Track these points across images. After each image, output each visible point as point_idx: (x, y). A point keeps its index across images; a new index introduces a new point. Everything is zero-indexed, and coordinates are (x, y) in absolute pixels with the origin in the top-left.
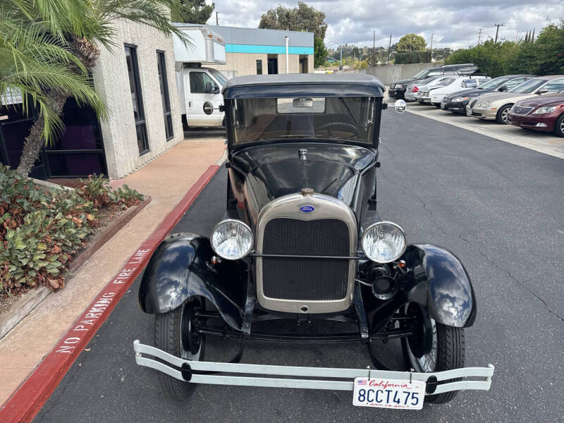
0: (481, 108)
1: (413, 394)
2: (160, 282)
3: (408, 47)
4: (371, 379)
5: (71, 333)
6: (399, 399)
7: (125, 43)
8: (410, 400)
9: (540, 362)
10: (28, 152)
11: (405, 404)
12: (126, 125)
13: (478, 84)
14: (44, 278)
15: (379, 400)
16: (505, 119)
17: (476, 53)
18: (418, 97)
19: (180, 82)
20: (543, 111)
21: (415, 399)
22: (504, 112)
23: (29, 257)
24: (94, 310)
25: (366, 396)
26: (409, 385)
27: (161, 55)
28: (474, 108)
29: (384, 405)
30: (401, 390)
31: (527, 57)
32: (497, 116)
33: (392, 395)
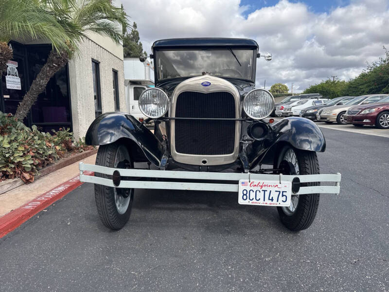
0: (326, 114)
1: (283, 192)
2: (100, 134)
3: (277, 91)
4: (251, 181)
5: (34, 200)
6: (272, 198)
7: (92, 59)
8: (281, 198)
9: (378, 216)
10: (20, 111)
11: (278, 201)
12: (89, 109)
13: (323, 103)
14: (20, 172)
15: (258, 199)
16: (342, 121)
17: (321, 87)
18: (284, 112)
19: (127, 93)
20: (367, 112)
21: (285, 197)
22: (341, 117)
23: (11, 153)
24: (53, 191)
25: (248, 195)
26: (279, 185)
27: (115, 73)
28: (322, 114)
29: (261, 203)
30: (273, 189)
31: (354, 87)
32: (337, 119)
33: (267, 194)
